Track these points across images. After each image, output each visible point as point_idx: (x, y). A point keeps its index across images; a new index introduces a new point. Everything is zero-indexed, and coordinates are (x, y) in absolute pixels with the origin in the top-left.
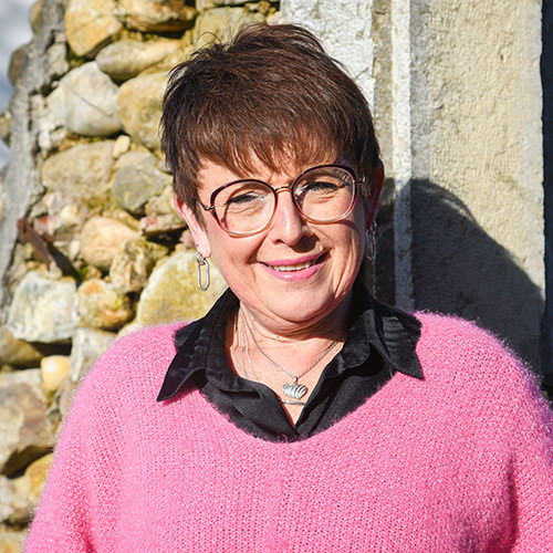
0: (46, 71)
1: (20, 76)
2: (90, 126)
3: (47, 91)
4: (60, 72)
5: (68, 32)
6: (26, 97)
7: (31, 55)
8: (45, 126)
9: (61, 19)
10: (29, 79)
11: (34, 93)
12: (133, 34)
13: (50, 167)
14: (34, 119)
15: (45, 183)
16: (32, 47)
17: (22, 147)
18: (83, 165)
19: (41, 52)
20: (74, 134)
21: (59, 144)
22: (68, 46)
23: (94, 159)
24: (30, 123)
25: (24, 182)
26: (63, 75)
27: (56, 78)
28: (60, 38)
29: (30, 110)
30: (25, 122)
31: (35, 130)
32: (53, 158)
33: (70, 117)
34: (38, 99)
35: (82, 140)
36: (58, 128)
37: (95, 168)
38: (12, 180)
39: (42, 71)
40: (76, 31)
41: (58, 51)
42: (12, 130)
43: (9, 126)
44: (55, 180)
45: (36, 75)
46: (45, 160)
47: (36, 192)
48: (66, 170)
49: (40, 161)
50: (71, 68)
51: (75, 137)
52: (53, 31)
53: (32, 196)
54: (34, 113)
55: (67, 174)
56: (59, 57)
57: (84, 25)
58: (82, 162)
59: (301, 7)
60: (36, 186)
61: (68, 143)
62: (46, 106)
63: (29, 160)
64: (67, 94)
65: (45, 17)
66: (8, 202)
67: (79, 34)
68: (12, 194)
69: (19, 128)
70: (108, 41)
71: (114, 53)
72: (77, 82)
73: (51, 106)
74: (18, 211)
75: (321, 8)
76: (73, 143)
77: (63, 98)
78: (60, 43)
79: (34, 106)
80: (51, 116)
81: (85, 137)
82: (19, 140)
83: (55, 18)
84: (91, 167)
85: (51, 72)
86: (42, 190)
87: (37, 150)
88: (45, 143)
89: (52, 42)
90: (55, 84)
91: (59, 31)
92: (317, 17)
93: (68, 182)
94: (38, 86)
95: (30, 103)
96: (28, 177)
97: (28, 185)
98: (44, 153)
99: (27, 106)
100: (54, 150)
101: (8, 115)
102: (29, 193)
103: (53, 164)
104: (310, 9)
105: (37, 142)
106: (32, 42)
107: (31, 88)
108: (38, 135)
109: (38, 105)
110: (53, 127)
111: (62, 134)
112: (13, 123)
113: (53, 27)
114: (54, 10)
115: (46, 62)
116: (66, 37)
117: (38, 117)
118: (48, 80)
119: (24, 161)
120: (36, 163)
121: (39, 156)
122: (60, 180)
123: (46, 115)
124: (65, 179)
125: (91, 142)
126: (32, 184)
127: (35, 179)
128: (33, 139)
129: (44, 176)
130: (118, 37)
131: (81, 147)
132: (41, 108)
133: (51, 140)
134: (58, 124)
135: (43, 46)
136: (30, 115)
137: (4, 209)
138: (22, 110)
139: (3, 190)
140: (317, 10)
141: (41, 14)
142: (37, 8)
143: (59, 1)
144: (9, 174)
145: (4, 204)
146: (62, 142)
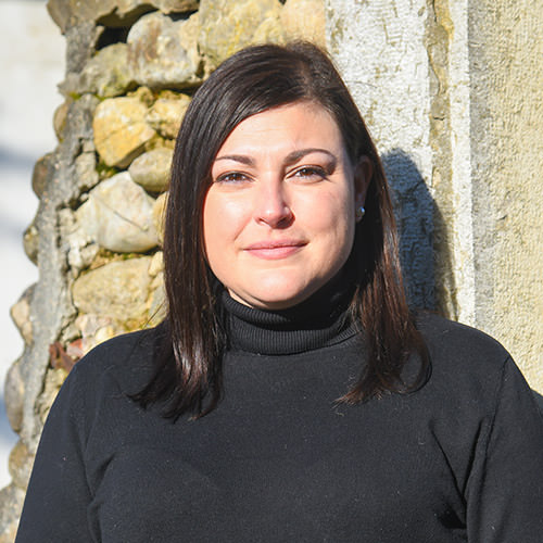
0: (75, 183)
1: (46, 188)
2: (124, 242)
3: (76, 204)
4: (89, 185)
5: (97, 141)
6: (53, 212)
7: (57, 166)
8: (75, 242)
9: (89, 126)
10: (56, 192)
11: (62, 207)
12: (167, 142)
13: (83, 287)
14: (63, 235)
15: (77, 304)
16: (58, 156)
17: (51, 266)
18: (118, 284)
19: (69, 162)
20: (106, 250)
21: (90, 261)
22: (97, 155)
23: (130, 278)
24: (59, 239)
25: (55, 304)
26: (93, 187)
27: (86, 190)
28: (88, 146)
29: (58, 225)
30: (54, 238)
31: (64, 247)
32: (85, 277)
33: (102, 232)
34: (66, 214)
35: (116, 257)
36: (88, 244)
37: (132, 287)
38: (41, 301)
39: (70, 183)
40: (106, 138)
41: (87, 161)
42: (38, 247)
43: (35, 244)
44: (88, 300)
45: (63, 187)
46: (76, 278)
47: (67, 314)
48: (100, 290)
49: (71, 281)
50: (100, 181)
51: (108, 253)
52: (81, 140)
53: (63, 318)
54: (62, 228)
55: (101, 294)
56: (88, 167)
57: (114, 133)
58: (117, 280)
60: (67, 307)
61: (100, 260)
62: (75, 221)
63: (59, 279)
64: (97, 207)
65: (71, 124)
66: (36, 324)
67: (108, 142)
68: (41, 316)
69: (47, 246)
70: (141, 150)
71: (149, 163)
72: (108, 195)
73: (81, 221)
74: (49, 334)
75: (374, 113)
76: (106, 261)
77: (93, 212)
78: (89, 152)
79: (62, 221)
80: (81, 231)
81: (119, 254)
82: (47, 258)
83: (83, 125)
84: (126, 286)
85: (80, 184)
86: (74, 311)
87: (67, 269)
88: (76, 261)
89: (80, 151)
90: (84, 197)
91: (88, 139)
93: (102, 303)
94: (66, 201)
95: (58, 218)
96: (59, 298)
97: (58, 305)
98: (75, 271)
99: (55, 221)
100: (86, 269)
101: (34, 231)
102: (60, 316)
103: (86, 283)
105: (67, 260)
106: (57, 151)
107: (58, 202)
108: (67, 252)
109: (66, 220)
110: (84, 243)
111: (94, 251)
112: (39, 240)
113: (81, 135)
114: (81, 116)
115: (74, 172)
116: (95, 146)
117: (68, 233)
118: (77, 194)
119: (54, 280)
120: (67, 282)
121: (69, 273)
122: (94, 301)
123: (76, 231)
124: (99, 299)
125: (125, 259)
126: (63, 306)
127: (66, 299)
128: (63, 256)
129: (75, 297)
130: (152, 145)
131: (114, 266)
132: (70, 223)
133: (82, 257)
134: (89, 239)
135: (71, 156)
136: (59, 231)
137: (33, 333)
138: (49, 225)
139: (31, 312)
140: (371, 116)
141: (66, 121)
142: (62, 115)
143: (86, 106)
144: (37, 295)
145: (33, 327)
146: (94, 259)
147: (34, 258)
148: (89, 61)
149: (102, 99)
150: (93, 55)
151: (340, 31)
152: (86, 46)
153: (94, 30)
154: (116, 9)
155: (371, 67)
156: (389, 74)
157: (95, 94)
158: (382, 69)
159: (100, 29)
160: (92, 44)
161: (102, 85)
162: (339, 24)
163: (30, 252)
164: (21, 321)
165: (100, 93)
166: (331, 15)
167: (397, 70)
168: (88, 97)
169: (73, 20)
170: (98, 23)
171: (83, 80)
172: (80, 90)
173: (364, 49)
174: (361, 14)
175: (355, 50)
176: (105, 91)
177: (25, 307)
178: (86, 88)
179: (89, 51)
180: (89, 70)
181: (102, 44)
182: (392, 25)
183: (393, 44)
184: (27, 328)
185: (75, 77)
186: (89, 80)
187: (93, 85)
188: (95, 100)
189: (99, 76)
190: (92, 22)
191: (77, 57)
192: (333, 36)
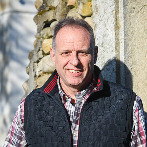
0: (38, 57)
1: (31, 58)
2: (48, 70)
3: (38, 62)
4: (41, 57)
6: (33, 63)
7: (34, 53)
8: (37, 70)
9: (41, 45)
10: (34, 59)
11: (35, 62)
14: (35, 69)
15: (37, 84)
17: (32, 75)
19: (37, 52)
20: (44, 72)
21: (41, 74)
22: (43, 51)
25: (32, 84)
26: (42, 58)
27: (40, 59)
28: (41, 49)
29: (34, 66)
30: (33, 69)
31: (35, 71)
32: (39, 78)
33: (43, 68)
34: (36, 64)
35: (46, 74)
36: (41, 71)
38: (29, 83)
39: (37, 57)
40: (45, 48)
41: (41, 52)
42: (29, 71)
44: (40, 83)
45: (35, 58)
46: (37, 78)
48: (43, 81)
49: (36, 79)
50: (44, 56)
51: (45, 73)
52: (39, 48)
53: (34, 87)
54: (35, 67)
56: (41, 54)
57: (47, 46)
58: (46, 79)
59: (99, 44)
61: (43, 74)
62: (38, 65)
63: (33, 78)
64: (43, 63)
66: (28, 88)
68: (29, 86)
72: (45, 60)
73: (39, 65)
74: (31, 90)
75: (103, 44)
76: (44, 74)
77: (42, 63)
78: (41, 50)
79: (35, 65)
80: (39, 68)
81: (47, 73)
82: (31, 73)
83: (40, 45)
85: (39, 57)
86: (37, 86)
87: (35, 76)
88: (37, 74)
89: (39, 50)
90: (40, 60)
91: (41, 48)
92: (102, 46)
94: (36, 61)
95: (34, 65)
96: (33, 82)
98: (37, 77)
99: (33, 65)
100: (40, 76)
101: (28, 68)
102: (33, 86)
103: (39, 79)
104: (100, 45)
105: (35, 74)
106: (34, 50)
107: (34, 61)
109: (36, 65)
110: (39, 70)
111: (42, 72)
112: (30, 70)
113: (40, 46)
114: (40, 43)
115: (38, 55)
116: (43, 49)
117: (36, 68)
118: (38, 59)
119: (32, 79)
120: (35, 79)
121: (36, 77)
123: (38, 68)
126: (34, 84)
127: (35, 83)
128: (35, 73)
129: (37, 82)
132: (36, 66)
133: (39, 74)
134: (41, 70)
135: (37, 51)
136: (34, 68)
137: (27, 90)
138: (32, 66)
139: (27, 85)
140: (102, 45)
141: (36, 44)
142: (36, 42)
143: (41, 40)
144: (29, 82)
145: (28, 89)
146: (42, 74)
147: (28, 73)
148: (42, 31)
149: (44, 39)
150: (43, 29)
151: (96, 26)
152: (41, 27)
153: (43, 24)
154: (48, 20)
155: (102, 34)
156: (106, 36)
157: (43, 38)
158: (105, 35)
159: (44, 24)
160: (43, 27)
161: (44, 36)
162: (96, 25)
163: (28, 72)
164: (25, 87)
165: (44, 37)
166: (94, 23)
167: (108, 35)
168: (41, 39)
169: (38, 22)
170: (44, 22)
171: (40, 35)
172: (40, 37)
173: (101, 30)
174: (100, 23)
175: (99, 31)
176: (45, 37)
177: (26, 84)
178: (41, 37)
179: (42, 29)
180: (42, 33)
181: (45, 27)
182: (107, 25)
183: (107, 30)
184: (26, 89)
185: (39, 34)
186: (42, 35)
187: (42, 36)
188: (43, 39)
189: (44, 34)
190: (43, 22)
191: (39, 30)
192: (94, 27)
